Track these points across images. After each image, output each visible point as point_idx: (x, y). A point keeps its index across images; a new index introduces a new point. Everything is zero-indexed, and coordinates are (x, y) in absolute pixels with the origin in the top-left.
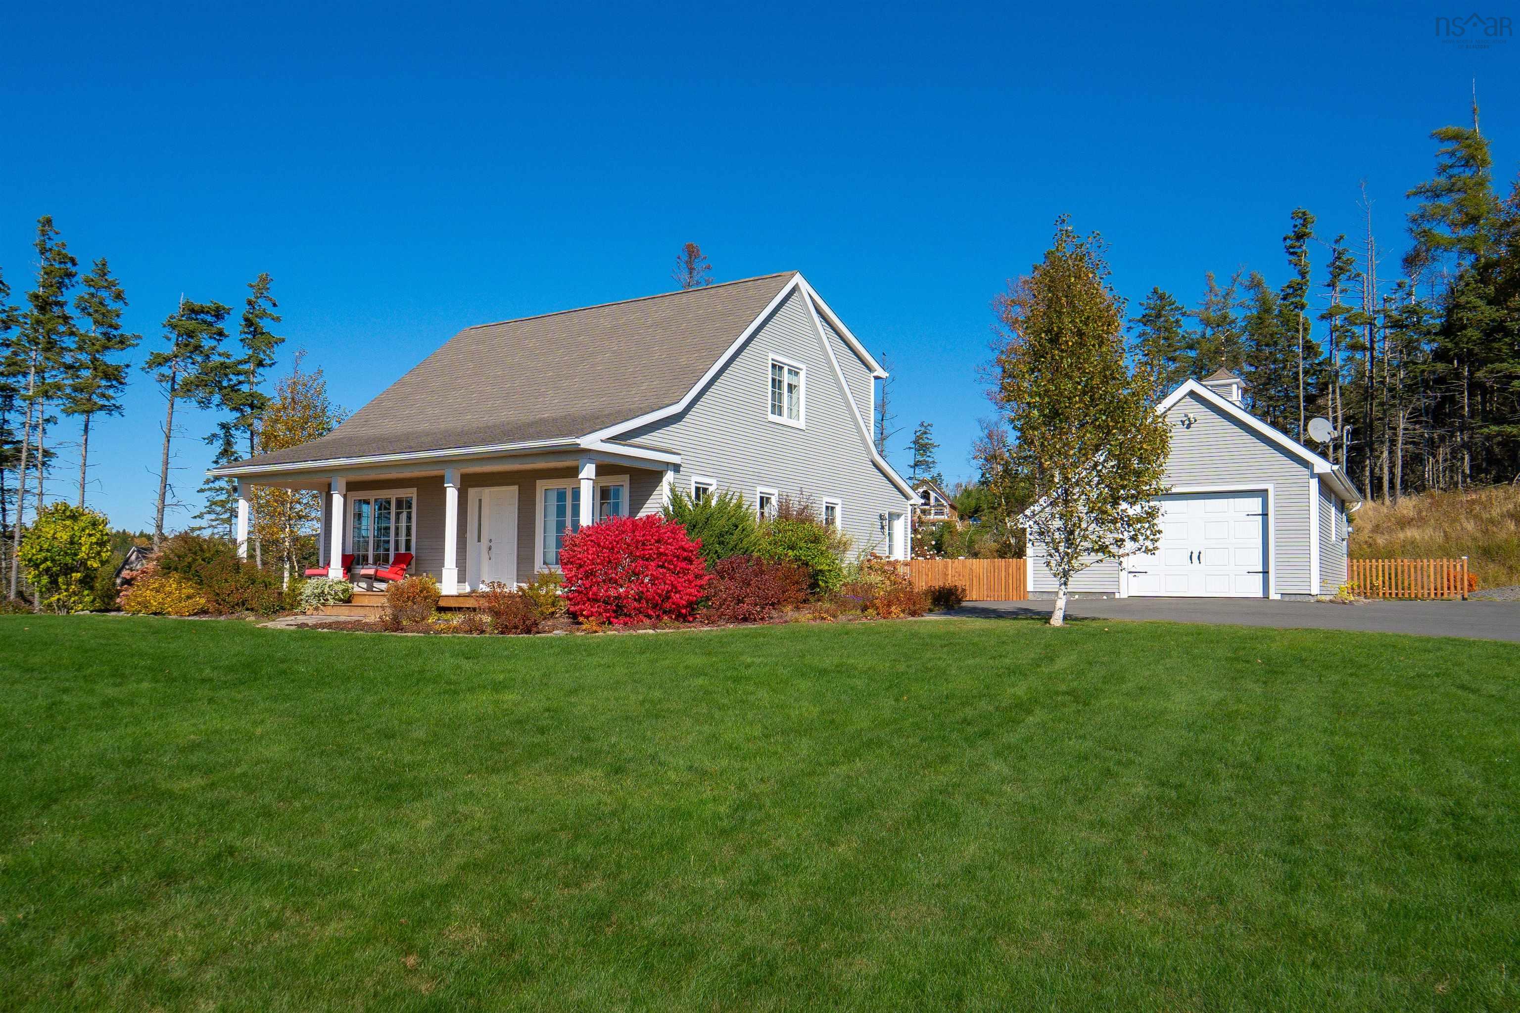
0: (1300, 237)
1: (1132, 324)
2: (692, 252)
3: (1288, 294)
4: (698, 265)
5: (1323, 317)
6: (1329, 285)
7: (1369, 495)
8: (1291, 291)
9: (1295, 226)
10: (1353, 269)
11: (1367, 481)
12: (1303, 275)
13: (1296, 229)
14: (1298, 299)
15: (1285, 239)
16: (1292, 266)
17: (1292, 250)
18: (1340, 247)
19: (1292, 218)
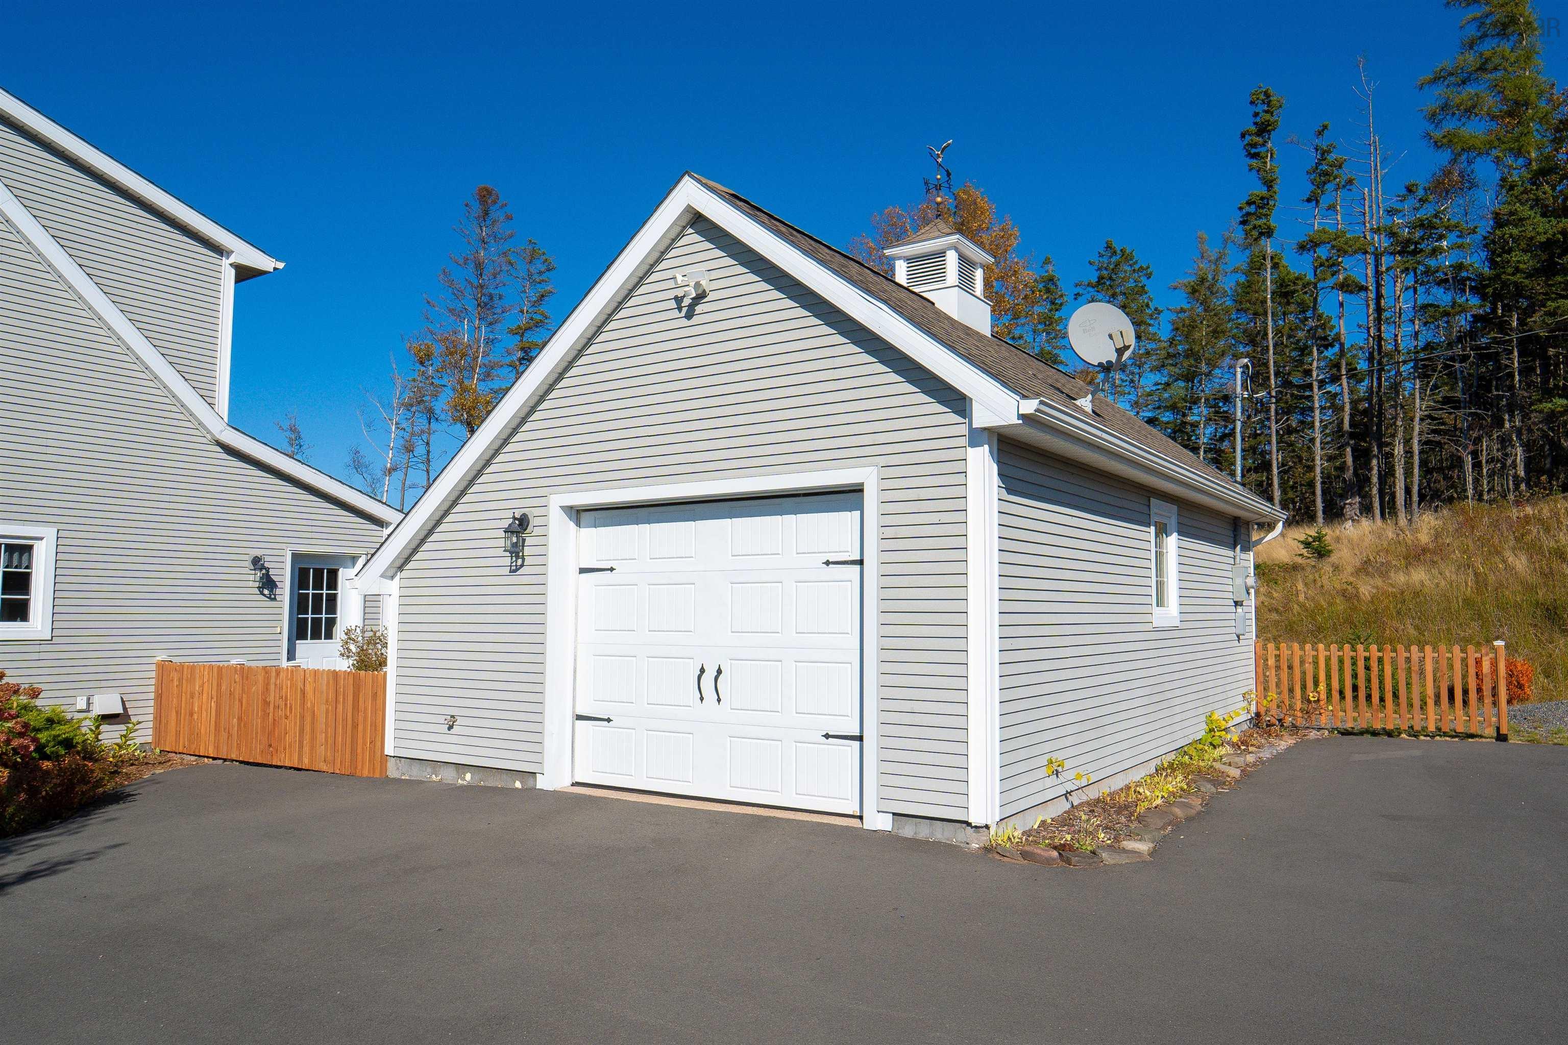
0: (1264, 129)
1: (1079, 290)
2: (485, 196)
3: (1248, 214)
4: (496, 214)
5: (1302, 248)
6: (1309, 200)
7: (1377, 512)
8: (1252, 209)
9: (1256, 115)
10: (1345, 173)
11: (1375, 491)
12: (1269, 184)
13: (1258, 120)
14: (1264, 221)
15: (1243, 136)
16: (1254, 172)
17: (1253, 151)
18: (1324, 144)
19: (1252, 103)
